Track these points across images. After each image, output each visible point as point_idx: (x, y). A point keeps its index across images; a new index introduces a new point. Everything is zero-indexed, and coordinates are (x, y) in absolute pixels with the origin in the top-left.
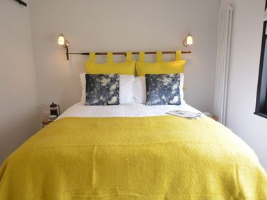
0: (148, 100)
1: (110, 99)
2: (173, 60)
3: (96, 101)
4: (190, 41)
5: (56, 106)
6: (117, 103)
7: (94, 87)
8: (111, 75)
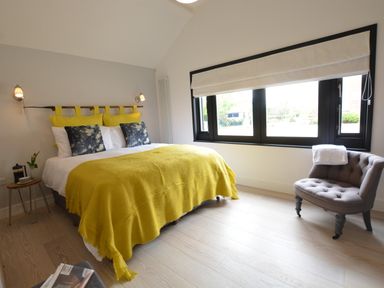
0: (127, 143)
1: (98, 147)
2: (131, 113)
3: (85, 150)
4: (142, 98)
5: (21, 167)
6: (104, 150)
7: (80, 137)
8: (93, 126)
